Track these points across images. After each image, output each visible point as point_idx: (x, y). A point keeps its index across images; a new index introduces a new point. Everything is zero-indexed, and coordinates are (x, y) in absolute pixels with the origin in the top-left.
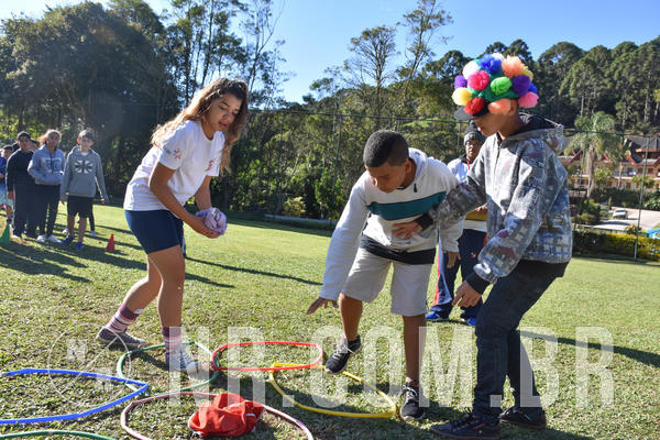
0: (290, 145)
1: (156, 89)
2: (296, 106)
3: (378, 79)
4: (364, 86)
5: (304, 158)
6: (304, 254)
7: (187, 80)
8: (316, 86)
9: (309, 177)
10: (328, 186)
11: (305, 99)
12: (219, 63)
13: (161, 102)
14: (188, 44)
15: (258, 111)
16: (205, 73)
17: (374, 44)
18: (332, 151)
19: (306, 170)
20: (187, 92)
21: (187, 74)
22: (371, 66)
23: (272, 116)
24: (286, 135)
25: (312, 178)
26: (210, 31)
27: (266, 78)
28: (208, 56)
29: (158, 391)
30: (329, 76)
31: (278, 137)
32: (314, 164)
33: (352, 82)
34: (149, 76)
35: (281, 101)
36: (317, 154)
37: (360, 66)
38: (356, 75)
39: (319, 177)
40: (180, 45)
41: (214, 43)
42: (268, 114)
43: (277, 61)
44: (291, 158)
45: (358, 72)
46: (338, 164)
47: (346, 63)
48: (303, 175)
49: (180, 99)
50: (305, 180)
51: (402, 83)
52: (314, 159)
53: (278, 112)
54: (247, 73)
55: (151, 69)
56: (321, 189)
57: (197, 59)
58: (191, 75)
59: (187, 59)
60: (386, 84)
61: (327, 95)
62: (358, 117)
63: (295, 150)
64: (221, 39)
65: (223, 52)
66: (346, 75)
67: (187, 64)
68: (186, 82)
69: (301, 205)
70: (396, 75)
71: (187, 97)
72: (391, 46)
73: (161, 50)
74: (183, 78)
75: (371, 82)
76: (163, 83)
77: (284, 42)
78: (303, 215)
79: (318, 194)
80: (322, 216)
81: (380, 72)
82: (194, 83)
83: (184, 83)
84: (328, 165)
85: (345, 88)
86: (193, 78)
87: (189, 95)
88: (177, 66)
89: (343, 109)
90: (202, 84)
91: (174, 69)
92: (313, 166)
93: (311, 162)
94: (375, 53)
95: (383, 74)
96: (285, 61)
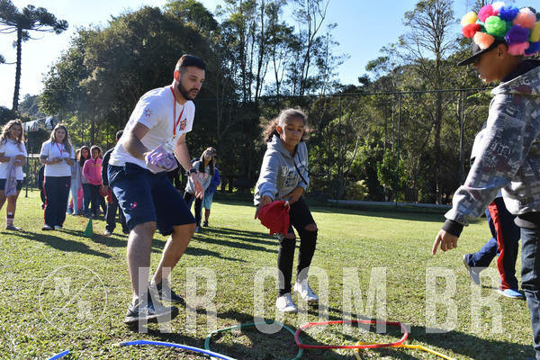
0: (348, 128)
2: (352, 88)
3: (437, 51)
4: (422, 61)
5: (362, 140)
6: (373, 236)
7: (243, 73)
8: (371, 66)
9: (369, 159)
10: (389, 166)
11: (361, 80)
12: (273, 53)
13: (220, 97)
14: (242, 38)
15: (314, 97)
16: (260, 64)
17: (430, 14)
18: (391, 131)
19: (365, 152)
20: (244, 84)
21: (243, 67)
22: (428, 39)
23: (328, 101)
24: (344, 118)
25: (372, 161)
26: (262, 23)
27: (320, 63)
28: (262, 47)
30: (384, 55)
31: (336, 121)
32: (373, 145)
33: (409, 58)
35: (337, 85)
36: (377, 135)
37: (416, 40)
38: (413, 50)
39: (380, 158)
40: (235, 39)
41: (267, 33)
42: (324, 100)
43: (330, 45)
44: (350, 141)
46: (400, 143)
47: (401, 38)
48: (364, 158)
49: (238, 92)
50: (366, 163)
51: (464, 53)
52: (373, 140)
53: (335, 95)
54: (302, 61)
56: (384, 171)
57: (252, 51)
58: (247, 67)
59: (242, 52)
60: (446, 55)
61: (383, 74)
62: (418, 93)
63: (354, 133)
64: (274, 29)
65: (276, 41)
66: (404, 51)
67: (243, 57)
68: (243, 75)
69: (364, 190)
70: (457, 44)
71: (244, 89)
72: (450, 14)
73: (217, 46)
74: (239, 71)
76: (221, 77)
77: (336, 25)
78: (366, 199)
79: (380, 176)
80: (386, 198)
81: (439, 44)
82: (251, 75)
83: (241, 76)
84: (389, 146)
85: (402, 65)
86: (249, 71)
87: (247, 87)
88: (233, 60)
89: (401, 87)
90: (258, 75)
91: (230, 63)
92: (372, 147)
93: (370, 144)
94: (431, 25)
95: (442, 45)
96: (338, 44)
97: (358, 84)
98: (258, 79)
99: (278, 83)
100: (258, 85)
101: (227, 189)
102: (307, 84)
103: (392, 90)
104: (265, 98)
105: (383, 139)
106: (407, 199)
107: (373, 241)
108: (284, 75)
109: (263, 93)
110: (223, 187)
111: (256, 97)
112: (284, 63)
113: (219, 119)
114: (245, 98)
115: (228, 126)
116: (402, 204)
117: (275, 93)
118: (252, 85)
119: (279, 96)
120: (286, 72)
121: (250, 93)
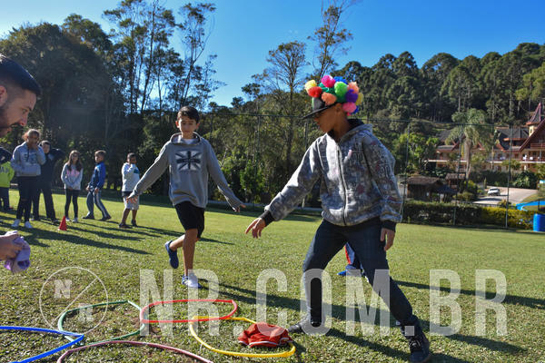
0: (219, 141)
2: (225, 109)
3: (291, 85)
4: (279, 92)
5: (230, 151)
6: (229, 230)
7: (131, 89)
9: (235, 168)
10: (251, 175)
13: (109, 107)
14: (132, 58)
16: (147, 82)
17: (287, 56)
19: (232, 162)
20: (131, 98)
21: (131, 83)
22: (285, 74)
23: (205, 117)
24: (215, 133)
25: (237, 168)
26: (150, 46)
28: (149, 68)
32: (239, 156)
33: (269, 87)
35: (213, 105)
36: (242, 148)
37: (275, 74)
38: (273, 83)
39: (243, 167)
40: (125, 59)
44: (220, 152)
45: (275, 80)
46: (259, 156)
47: (265, 71)
48: (231, 166)
49: (126, 104)
50: (232, 170)
52: (239, 152)
53: (209, 114)
56: (245, 178)
57: (140, 71)
58: (134, 84)
59: (131, 71)
62: (275, 117)
63: (223, 146)
64: (160, 53)
65: (162, 64)
66: (266, 82)
67: (132, 75)
68: (131, 91)
71: (132, 102)
72: (303, 57)
73: (109, 64)
74: (128, 87)
76: (111, 91)
77: (216, 56)
79: (242, 181)
80: (247, 200)
81: (293, 79)
82: (138, 91)
83: (128, 91)
84: (250, 157)
85: (265, 93)
86: (136, 87)
87: (134, 101)
88: (123, 77)
89: (263, 110)
90: (145, 92)
91: (120, 79)
92: (238, 158)
93: (236, 155)
94: (287, 63)
95: (295, 81)
96: (215, 72)
97: (230, 106)
98: (145, 96)
99: (161, 101)
100: (144, 99)
101: (112, 188)
103: (257, 114)
104: (149, 112)
105: (246, 152)
108: (165, 92)
109: (148, 107)
110: (109, 186)
111: (142, 110)
112: (167, 83)
113: (107, 126)
114: (132, 111)
115: (114, 134)
117: (158, 108)
118: (138, 100)
119: (161, 110)
120: (168, 90)
121: (137, 106)
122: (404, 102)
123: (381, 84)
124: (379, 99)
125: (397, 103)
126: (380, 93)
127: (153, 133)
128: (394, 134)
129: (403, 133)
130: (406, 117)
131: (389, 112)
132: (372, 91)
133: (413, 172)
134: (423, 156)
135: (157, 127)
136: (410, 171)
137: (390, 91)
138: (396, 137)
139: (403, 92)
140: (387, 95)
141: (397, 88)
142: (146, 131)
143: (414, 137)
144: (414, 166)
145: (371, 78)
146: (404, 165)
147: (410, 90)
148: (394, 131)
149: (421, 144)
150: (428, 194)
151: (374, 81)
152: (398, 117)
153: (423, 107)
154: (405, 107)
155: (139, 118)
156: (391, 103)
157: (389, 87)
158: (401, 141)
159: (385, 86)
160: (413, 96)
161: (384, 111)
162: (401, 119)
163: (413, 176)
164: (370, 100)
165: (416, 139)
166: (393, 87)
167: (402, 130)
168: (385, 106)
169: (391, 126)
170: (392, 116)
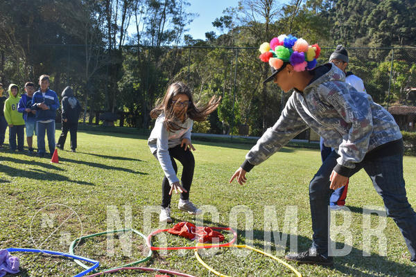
0: (196, 75)
1: (84, 32)
2: (200, 44)
3: (267, 16)
4: (255, 23)
5: (207, 85)
6: (213, 161)
7: (109, 23)
8: (217, 24)
10: (228, 108)
11: (208, 35)
12: (135, 9)
13: (89, 44)
15: (168, 48)
16: (124, 18)
18: (230, 78)
19: (209, 95)
20: (110, 34)
21: (109, 19)
22: (260, 5)
23: (180, 52)
24: (192, 67)
27: (176, 21)
29: (105, 268)
30: (227, 14)
31: (185, 69)
32: (215, 89)
33: (244, 20)
34: (77, 21)
35: (187, 37)
36: (218, 81)
37: (251, 6)
38: (248, 14)
42: (177, 51)
43: (183, 5)
44: (197, 86)
45: (250, 12)
46: (236, 90)
47: (240, 3)
49: (104, 40)
51: (287, 19)
52: (215, 85)
53: (185, 48)
54: (159, 17)
55: (78, 15)
56: (223, 110)
57: (117, 8)
58: (112, 19)
61: (226, 31)
63: (200, 79)
66: (242, 15)
67: (108, 11)
68: (109, 26)
69: (207, 124)
70: (282, 12)
71: (110, 38)
74: (106, 23)
75: (261, 20)
76: (90, 27)
78: (208, 132)
79: (220, 114)
80: (224, 132)
81: (269, 10)
82: (115, 26)
83: (107, 27)
84: (227, 90)
85: (240, 25)
86: (114, 22)
87: (112, 36)
88: (100, 13)
89: (238, 43)
90: (122, 27)
91: (98, 15)
92: (214, 91)
93: (212, 88)
95: (271, 12)
96: (190, 5)
98: (122, 31)
99: (138, 36)
100: (122, 35)
101: (94, 122)
102: (163, 37)
103: (232, 47)
104: (127, 47)
105: (223, 85)
106: (240, 133)
107: (212, 165)
108: (143, 28)
109: (126, 42)
110: (91, 120)
111: (120, 46)
112: (145, 18)
113: (88, 62)
114: (110, 46)
115: (95, 69)
116: (236, 137)
117: (136, 43)
118: (116, 35)
119: (139, 46)
120: (146, 25)
121: (115, 41)
122: (386, 28)
123: (360, 11)
124: (359, 27)
125: (377, 29)
126: (360, 20)
127: (131, 68)
128: (374, 63)
129: (383, 60)
130: (387, 43)
131: (369, 40)
132: (351, 18)
133: (394, 102)
134: (405, 84)
135: (135, 62)
136: (391, 100)
137: (370, 17)
138: (375, 66)
139: (385, 18)
140: (367, 22)
141: (379, 13)
142: (125, 67)
143: (395, 64)
144: (395, 96)
145: (349, 5)
146: (384, 95)
147: (394, 14)
148: (374, 60)
149: (404, 72)
150: (411, 124)
151: (353, 9)
152: (379, 45)
153: (408, 32)
154: (387, 34)
155: (117, 54)
156: (371, 30)
157: (369, 13)
158: (381, 70)
159: (365, 12)
160: (396, 22)
161: (363, 39)
162: (382, 46)
163: (393, 106)
164: (348, 28)
165: (398, 66)
166: (373, 12)
167: (382, 58)
168: (364, 33)
169: (370, 55)
170: (371, 44)
